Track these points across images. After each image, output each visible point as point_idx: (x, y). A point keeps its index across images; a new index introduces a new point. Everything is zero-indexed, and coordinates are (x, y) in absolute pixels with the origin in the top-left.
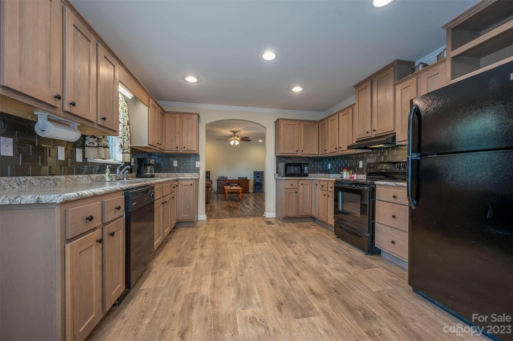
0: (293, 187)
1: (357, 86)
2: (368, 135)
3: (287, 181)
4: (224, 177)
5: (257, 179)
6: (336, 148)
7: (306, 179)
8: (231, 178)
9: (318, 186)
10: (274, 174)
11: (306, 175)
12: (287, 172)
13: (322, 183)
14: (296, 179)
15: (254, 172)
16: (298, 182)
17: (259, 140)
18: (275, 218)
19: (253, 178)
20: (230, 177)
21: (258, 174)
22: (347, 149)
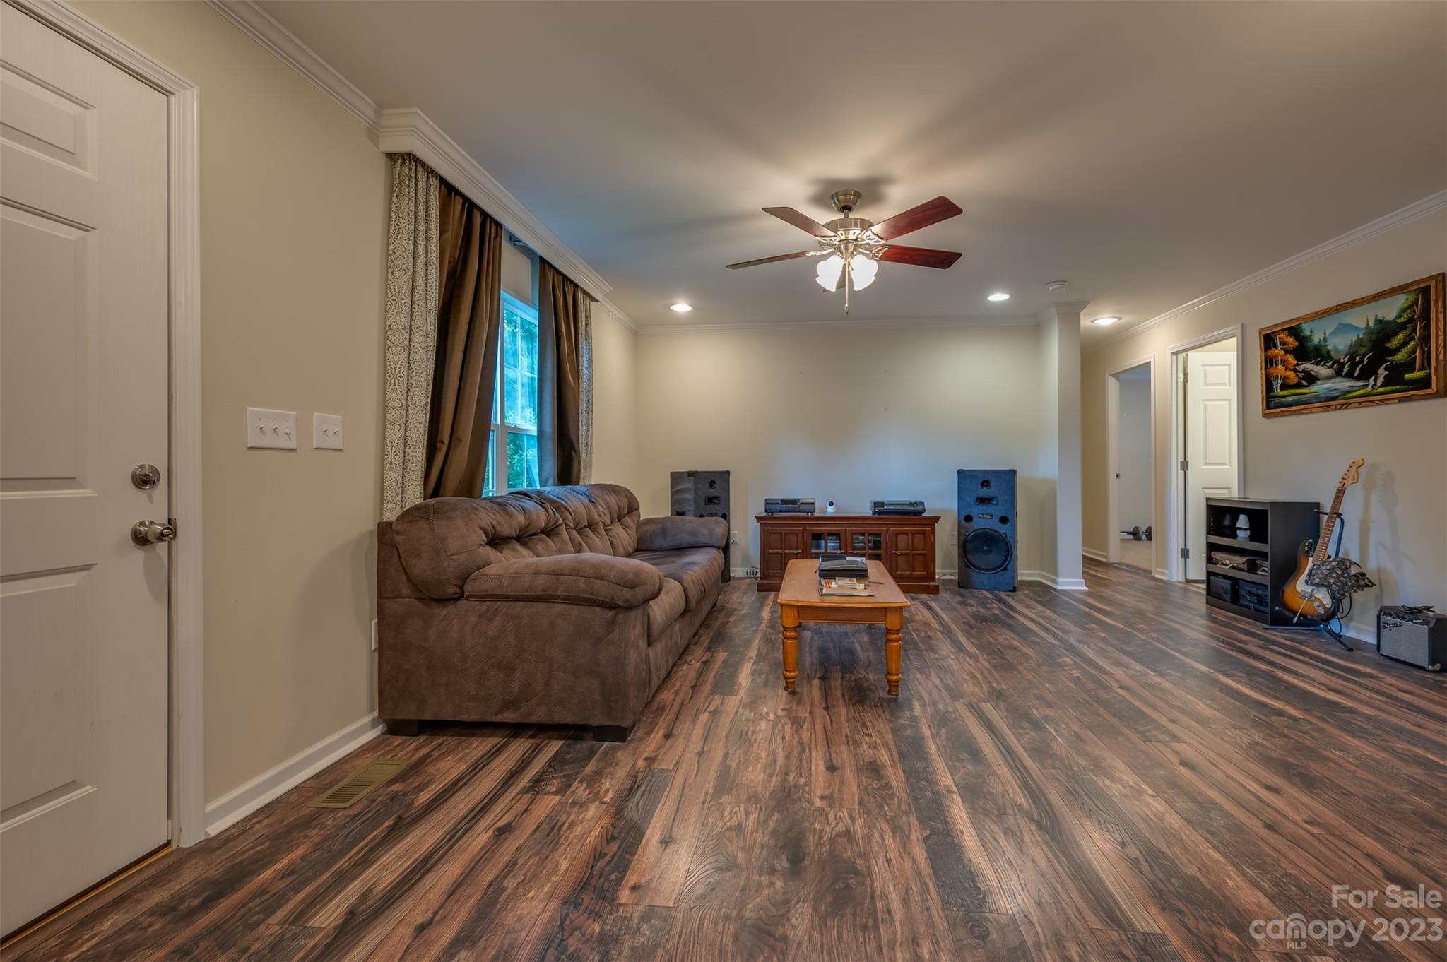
4: (793, 502)
5: (977, 510)
8: (837, 510)
15: (960, 472)
17: (991, 293)
19: (954, 505)
20: (831, 504)
21: (986, 484)
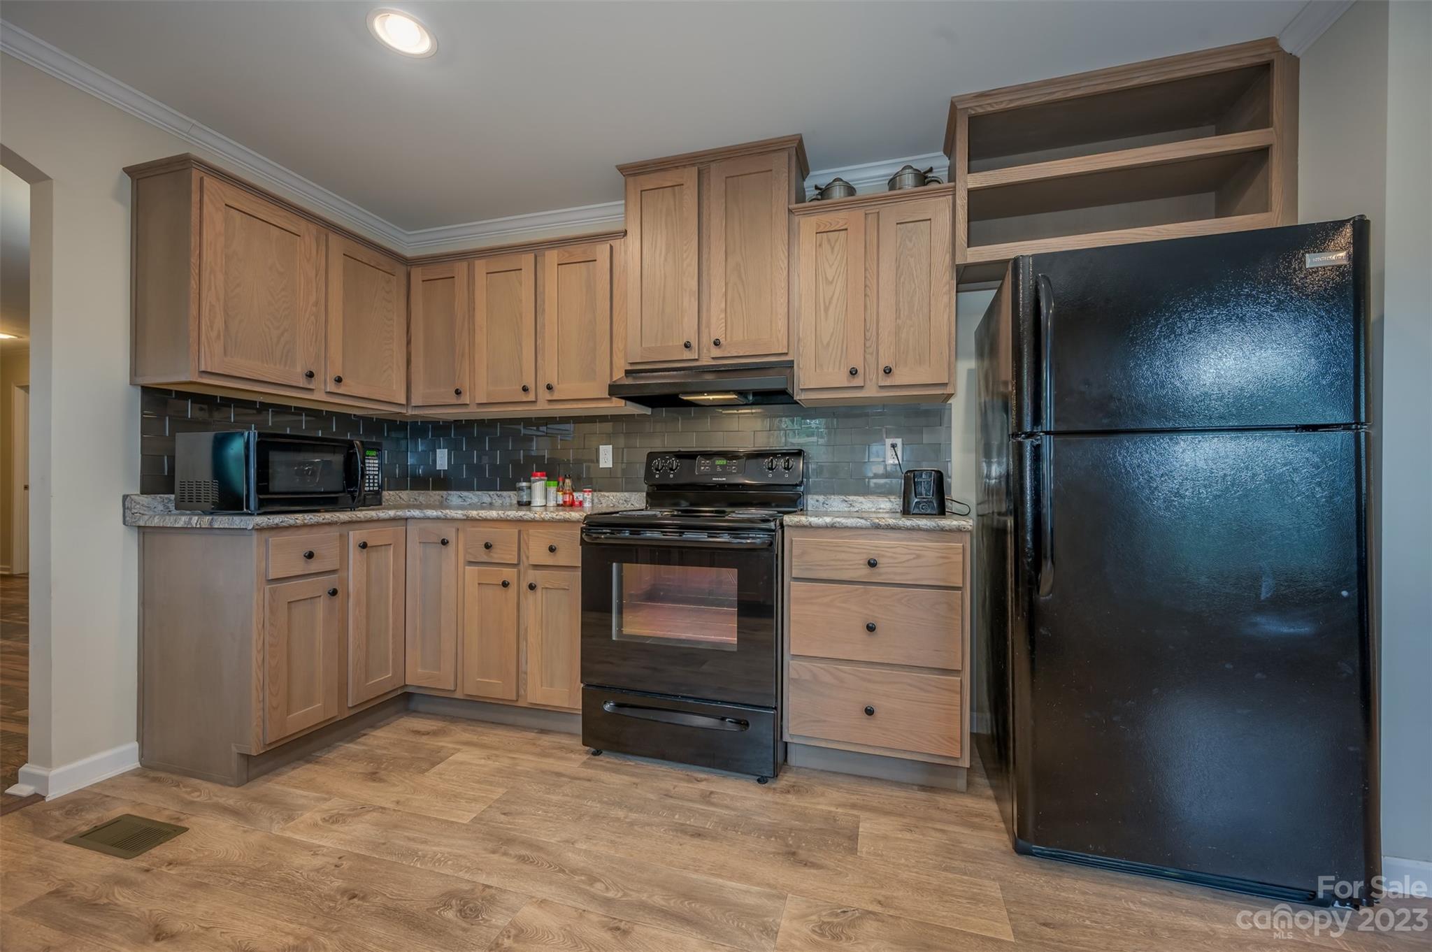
0: (314, 566)
1: (632, 171)
2: (687, 355)
3: (274, 539)
6: (525, 389)
7: (379, 520)
9: (452, 546)
10: (125, 497)
11: (375, 500)
12: (267, 487)
13: (487, 533)
14: (330, 524)
16: (341, 536)
18: (133, 773)
22: (609, 395)
